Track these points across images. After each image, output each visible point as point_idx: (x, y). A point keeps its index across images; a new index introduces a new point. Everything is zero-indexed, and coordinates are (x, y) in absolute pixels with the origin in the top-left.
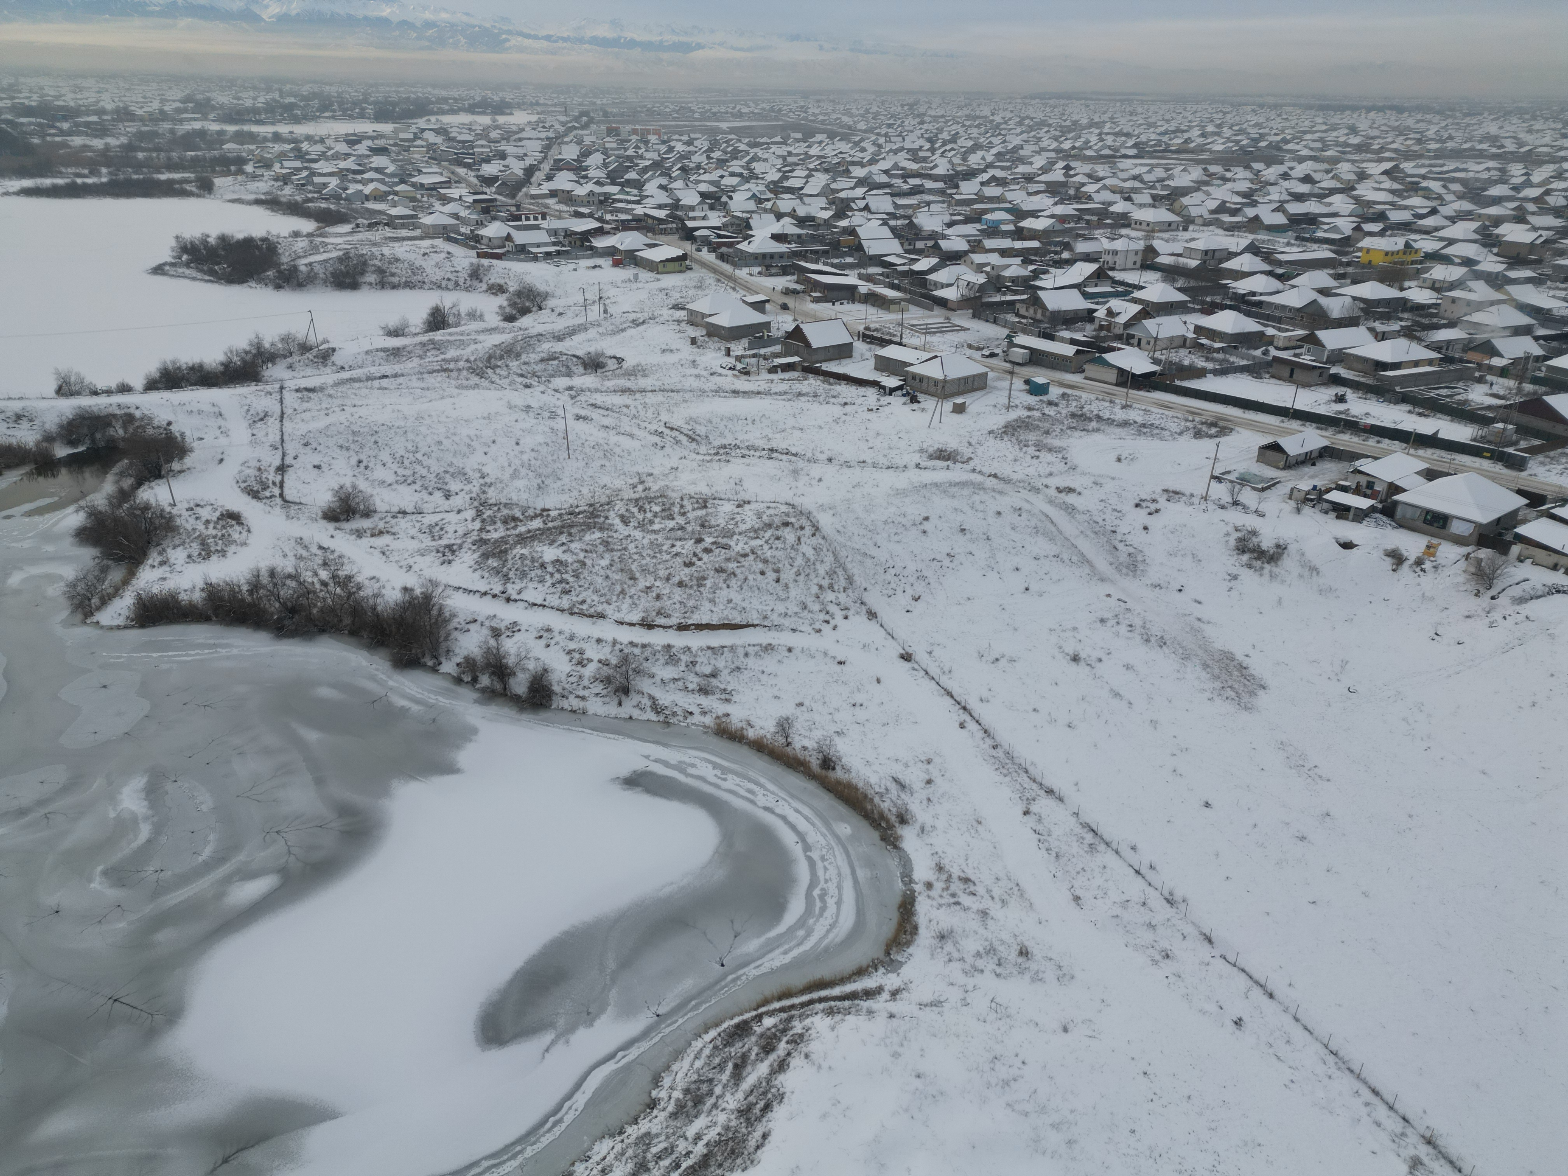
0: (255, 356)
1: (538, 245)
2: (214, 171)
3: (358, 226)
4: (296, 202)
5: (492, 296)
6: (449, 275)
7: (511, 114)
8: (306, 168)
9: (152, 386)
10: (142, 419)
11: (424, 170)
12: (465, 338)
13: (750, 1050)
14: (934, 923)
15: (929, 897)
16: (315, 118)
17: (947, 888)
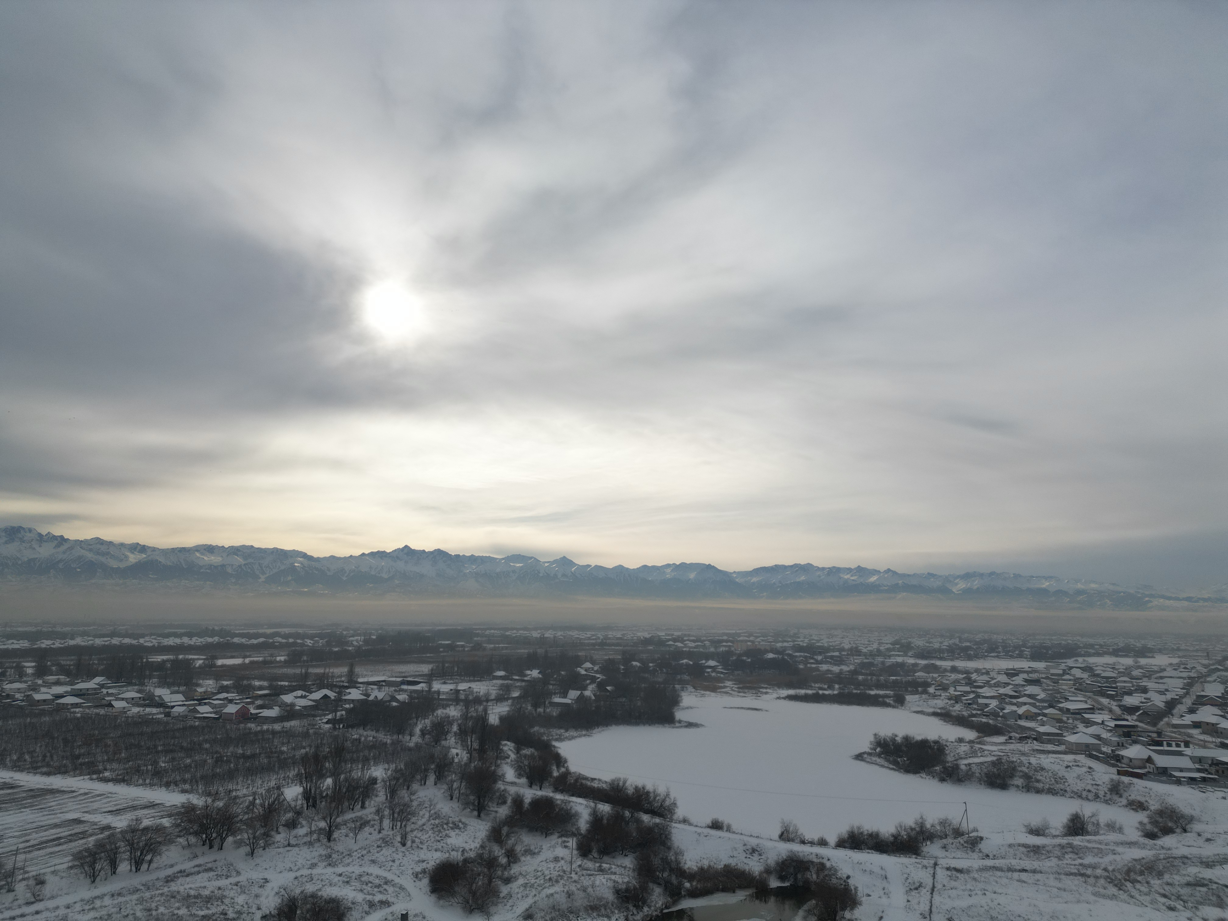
0: (918, 833)
1: (1181, 770)
2: (907, 690)
3: (1010, 738)
4: (963, 716)
5: (1131, 811)
6: (1089, 787)
7: (1153, 657)
8: (973, 692)
9: (841, 844)
10: (830, 869)
11: (1070, 698)
12: (1103, 847)
16: (984, 657)
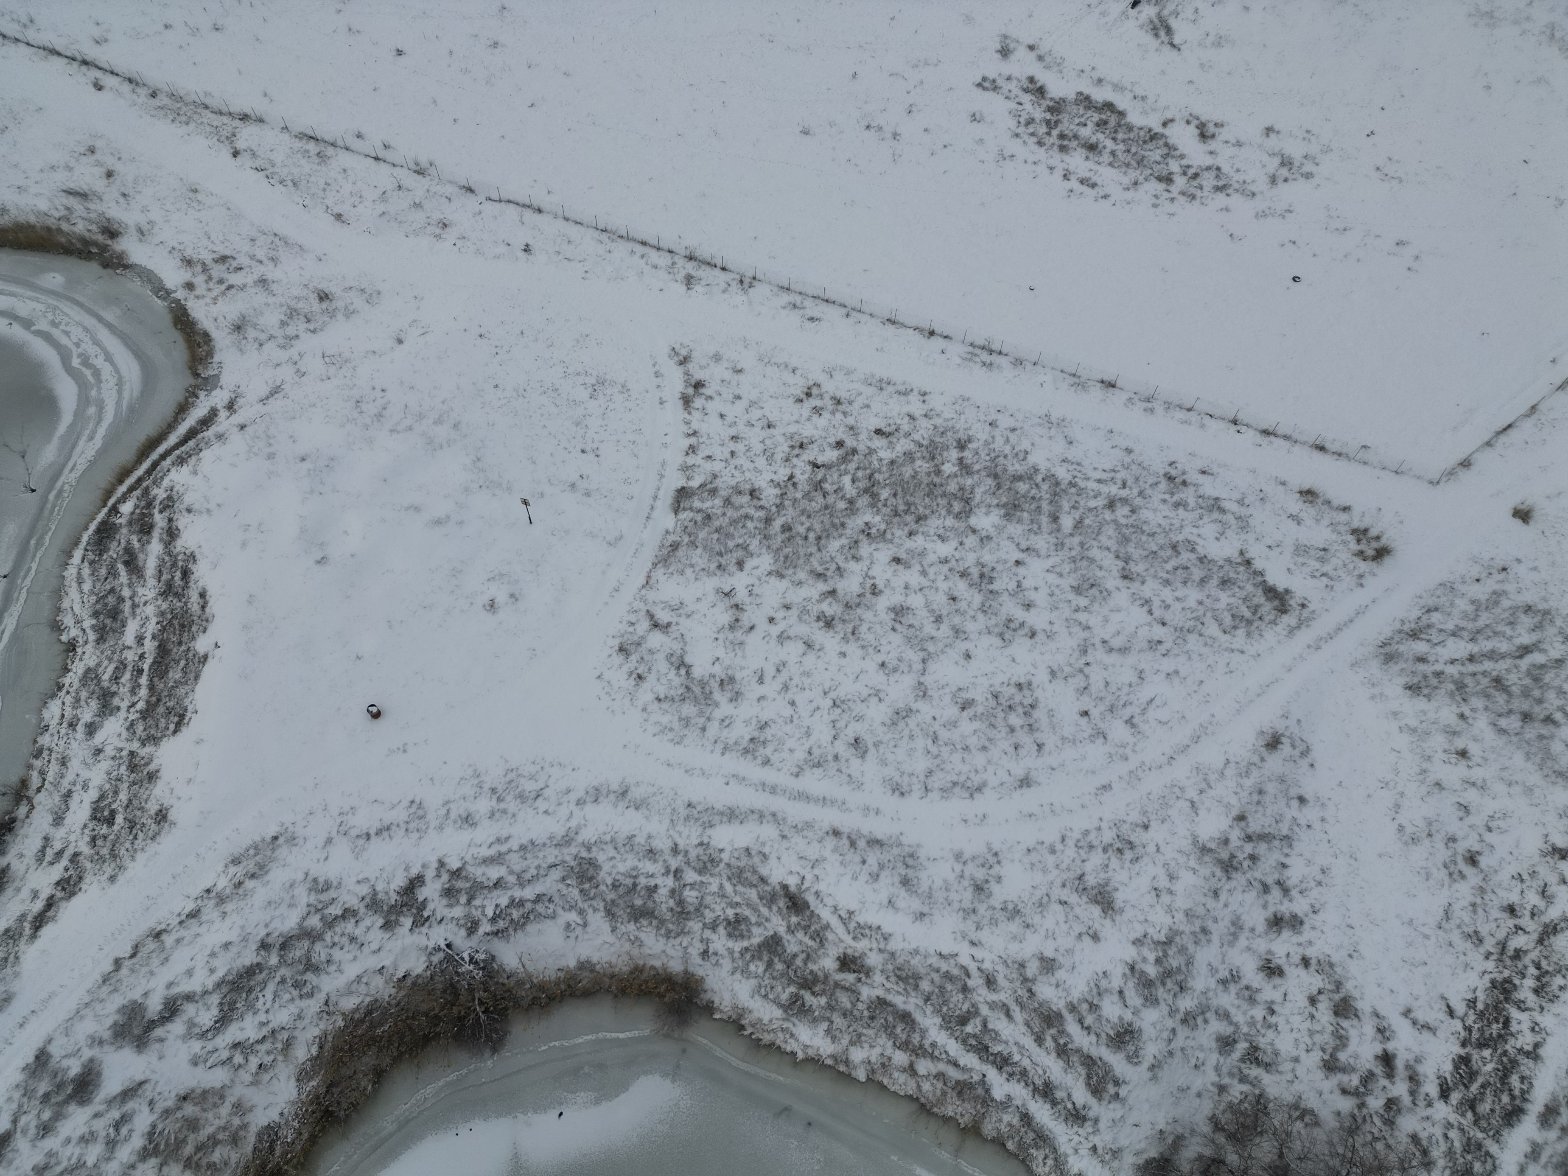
13: (128, 542)
14: (220, 319)
15: (197, 297)
17: (210, 278)
